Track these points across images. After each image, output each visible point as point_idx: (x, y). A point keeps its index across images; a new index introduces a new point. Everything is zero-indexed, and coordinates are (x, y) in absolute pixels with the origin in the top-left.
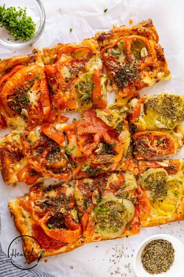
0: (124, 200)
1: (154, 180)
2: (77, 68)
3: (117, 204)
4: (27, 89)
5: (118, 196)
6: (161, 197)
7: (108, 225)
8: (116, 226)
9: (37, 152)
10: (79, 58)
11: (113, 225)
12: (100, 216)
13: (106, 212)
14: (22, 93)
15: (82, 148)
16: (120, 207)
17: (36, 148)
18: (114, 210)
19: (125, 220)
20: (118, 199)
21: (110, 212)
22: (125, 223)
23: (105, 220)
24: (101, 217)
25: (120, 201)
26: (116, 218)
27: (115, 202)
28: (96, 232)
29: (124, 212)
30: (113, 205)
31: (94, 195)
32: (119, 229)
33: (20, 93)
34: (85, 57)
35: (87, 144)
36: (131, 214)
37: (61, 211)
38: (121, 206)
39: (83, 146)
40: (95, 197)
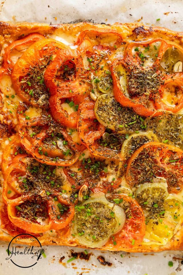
0: (115, 206)
1: (149, 197)
2: (100, 55)
3: (106, 208)
4: (43, 67)
5: (110, 199)
6: (156, 219)
7: (88, 231)
8: (98, 235)
9: (34, 131)
10: (105, 44)
11: (94, 232)
12: (82, 217)
13: (90, 215)
14: (37, 73)
15: (83, 134)
16: (109, 213)
17: (33, 127)
18: (100, 214)
19: (110, 230)
20: (109, 203)
21: (95, 216)
22: (110, 234)
23: (86, 224)
24: (82, 219)
25: (111, 205)
26: (101, 225)
27: (104, 205)
28: (72, 235)
29: (111, 220)
30: (100, 208)
31: (82, 190)
32: (100, 239)
33: (35, 72)
34: (112, 44)
35: (90, 131)
36: (120, 224)
37: (40, 194)
38: (111, 212)
39: (85, 133)
40: (83, 193)
